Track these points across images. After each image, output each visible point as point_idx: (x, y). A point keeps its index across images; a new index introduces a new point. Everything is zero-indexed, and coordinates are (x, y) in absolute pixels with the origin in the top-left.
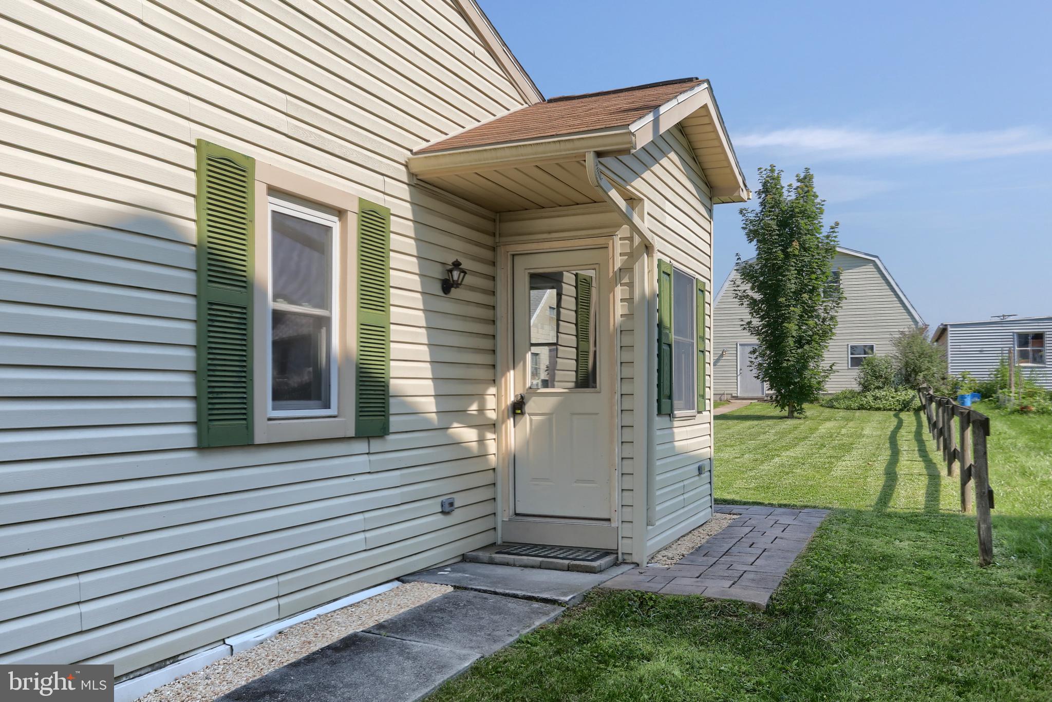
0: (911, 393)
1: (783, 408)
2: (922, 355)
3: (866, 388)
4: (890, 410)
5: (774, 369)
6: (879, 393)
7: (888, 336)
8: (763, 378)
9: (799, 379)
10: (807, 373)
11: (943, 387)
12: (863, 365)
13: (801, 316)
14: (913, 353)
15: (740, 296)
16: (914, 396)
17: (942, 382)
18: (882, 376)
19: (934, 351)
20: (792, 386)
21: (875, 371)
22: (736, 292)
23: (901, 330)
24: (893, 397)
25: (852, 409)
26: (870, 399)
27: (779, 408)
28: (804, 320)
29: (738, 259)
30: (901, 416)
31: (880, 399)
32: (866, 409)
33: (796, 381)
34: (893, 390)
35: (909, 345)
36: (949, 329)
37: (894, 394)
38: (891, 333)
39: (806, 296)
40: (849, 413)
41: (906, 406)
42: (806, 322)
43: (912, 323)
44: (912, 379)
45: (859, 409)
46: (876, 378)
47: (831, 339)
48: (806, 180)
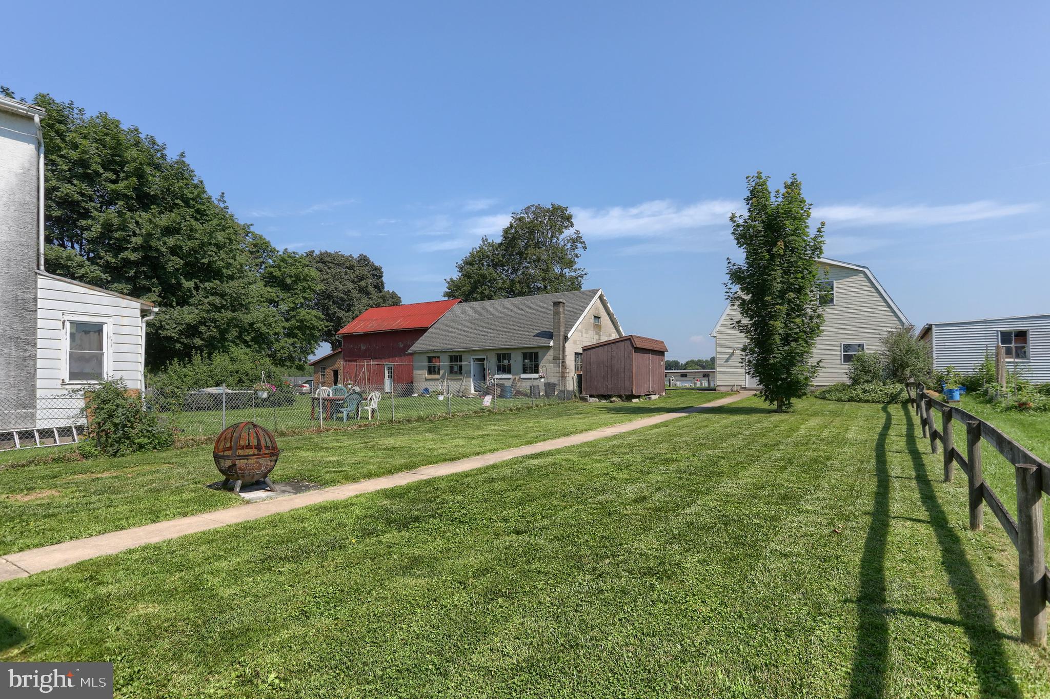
0: (899, 386)
1: (771, 402)
2: (909, 351)
3: (856, 381)
4: (879, 402)
5: (763, 366)
6: (868, 387)
7: (879, 336)
8: (753, 374)
9: (785, 375)
10: (795, 370)
11: (929, 380)
12: (852, 361)
13: (788, 315)
14: (900, 350)
15: (732, 298)
16: (901, 389)
17: (928, 376)
18: (871, 371)
19: (921, 348)
20: (780, 382)
21: (864, 367)
22: (728, 294)
23: (889, 330)
24: (881, 391)
25: (842, 401)
26: (860, 392)
27: (768, 402)
28: (790, 318)
29: (729, 263)
30: (889, 410)
31: (869, 392)
32: (855, 401)
33: (783, 377)
34: (882, 384)
35: (897, 343)
36: (934, 328)
37: (882, 388)
38: (879, 333)
39: (792, 295)
40: (839, 405)
41: (893, 399)
42: (793, 320)
43: (899, 324)
44: (899, 373)
45: (849, 401)
46: (865, 372)
47: (818, 336)
48: (793, 186)
